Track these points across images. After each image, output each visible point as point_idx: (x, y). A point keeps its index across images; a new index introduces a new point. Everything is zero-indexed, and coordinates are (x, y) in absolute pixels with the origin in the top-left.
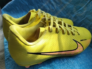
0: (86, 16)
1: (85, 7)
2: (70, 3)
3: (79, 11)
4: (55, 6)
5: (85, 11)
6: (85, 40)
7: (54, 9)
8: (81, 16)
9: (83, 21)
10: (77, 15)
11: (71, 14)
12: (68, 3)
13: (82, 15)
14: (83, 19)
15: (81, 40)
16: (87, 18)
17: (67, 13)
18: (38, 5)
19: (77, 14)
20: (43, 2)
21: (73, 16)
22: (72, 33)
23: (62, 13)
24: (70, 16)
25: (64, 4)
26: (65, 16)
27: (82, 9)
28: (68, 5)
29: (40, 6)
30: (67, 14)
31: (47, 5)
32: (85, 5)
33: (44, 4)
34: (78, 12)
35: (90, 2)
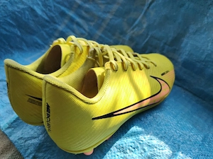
0: (150, 34)
1: (143, 18)
2: (114, 15)
3: (135, 27)
4: (86, 27)
5: (145, 26)
6: (167, 72)
7: (84, 32)
8: (142, 35)
9: (147, 42)
10: (134, 35)
11: (121, 36)
12: (109, 16)
13: (141, 32)
14: (147, 39)
15: (162, 75)
16: (152, 37)
17: (114, 35)
18: (45, 31)
19: (133, 33)
20: (55, 23)
21: (127, 38)
22: (145, 65)
23: (103, 36)
24: (121, 40)
25: (103, 20)
26: (111, 41)
27: (140, 22)
28: (111, 19)
29: (51, 32)
30: (114, 38)
31: (67, 26)
32: (142, 14)
33: (59, 25)
34: (133, 29)
35: (148, 8)
